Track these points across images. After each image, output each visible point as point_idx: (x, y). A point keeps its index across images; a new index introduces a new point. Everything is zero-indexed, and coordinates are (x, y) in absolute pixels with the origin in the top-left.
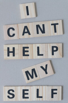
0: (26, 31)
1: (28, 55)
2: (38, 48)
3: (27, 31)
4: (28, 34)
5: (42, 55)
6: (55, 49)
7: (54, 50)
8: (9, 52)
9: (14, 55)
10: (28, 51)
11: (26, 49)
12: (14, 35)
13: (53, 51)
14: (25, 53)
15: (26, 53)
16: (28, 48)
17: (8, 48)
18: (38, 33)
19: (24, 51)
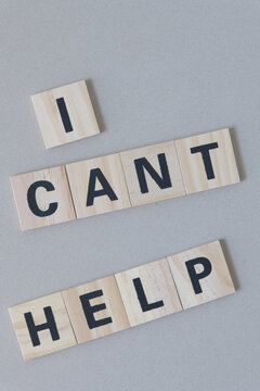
0: (98, 186)
1: (108, 321)
2: (137, 282)
3: (101, 188)
4: (106, 197)
5: (160, 304)
6: (199, 268)
7: (198, 272)
8: (33, 330)
9: (55, 336)
10: (102, 307)
11: (93, 302)
12: (53, 207)
13: (195, 279)
14: (95, 314)
15: (98, 316)
16: (99, 293)
17: (28, 317)
18: (144, 189)
19: (89, 311)
